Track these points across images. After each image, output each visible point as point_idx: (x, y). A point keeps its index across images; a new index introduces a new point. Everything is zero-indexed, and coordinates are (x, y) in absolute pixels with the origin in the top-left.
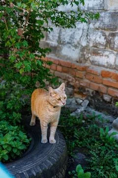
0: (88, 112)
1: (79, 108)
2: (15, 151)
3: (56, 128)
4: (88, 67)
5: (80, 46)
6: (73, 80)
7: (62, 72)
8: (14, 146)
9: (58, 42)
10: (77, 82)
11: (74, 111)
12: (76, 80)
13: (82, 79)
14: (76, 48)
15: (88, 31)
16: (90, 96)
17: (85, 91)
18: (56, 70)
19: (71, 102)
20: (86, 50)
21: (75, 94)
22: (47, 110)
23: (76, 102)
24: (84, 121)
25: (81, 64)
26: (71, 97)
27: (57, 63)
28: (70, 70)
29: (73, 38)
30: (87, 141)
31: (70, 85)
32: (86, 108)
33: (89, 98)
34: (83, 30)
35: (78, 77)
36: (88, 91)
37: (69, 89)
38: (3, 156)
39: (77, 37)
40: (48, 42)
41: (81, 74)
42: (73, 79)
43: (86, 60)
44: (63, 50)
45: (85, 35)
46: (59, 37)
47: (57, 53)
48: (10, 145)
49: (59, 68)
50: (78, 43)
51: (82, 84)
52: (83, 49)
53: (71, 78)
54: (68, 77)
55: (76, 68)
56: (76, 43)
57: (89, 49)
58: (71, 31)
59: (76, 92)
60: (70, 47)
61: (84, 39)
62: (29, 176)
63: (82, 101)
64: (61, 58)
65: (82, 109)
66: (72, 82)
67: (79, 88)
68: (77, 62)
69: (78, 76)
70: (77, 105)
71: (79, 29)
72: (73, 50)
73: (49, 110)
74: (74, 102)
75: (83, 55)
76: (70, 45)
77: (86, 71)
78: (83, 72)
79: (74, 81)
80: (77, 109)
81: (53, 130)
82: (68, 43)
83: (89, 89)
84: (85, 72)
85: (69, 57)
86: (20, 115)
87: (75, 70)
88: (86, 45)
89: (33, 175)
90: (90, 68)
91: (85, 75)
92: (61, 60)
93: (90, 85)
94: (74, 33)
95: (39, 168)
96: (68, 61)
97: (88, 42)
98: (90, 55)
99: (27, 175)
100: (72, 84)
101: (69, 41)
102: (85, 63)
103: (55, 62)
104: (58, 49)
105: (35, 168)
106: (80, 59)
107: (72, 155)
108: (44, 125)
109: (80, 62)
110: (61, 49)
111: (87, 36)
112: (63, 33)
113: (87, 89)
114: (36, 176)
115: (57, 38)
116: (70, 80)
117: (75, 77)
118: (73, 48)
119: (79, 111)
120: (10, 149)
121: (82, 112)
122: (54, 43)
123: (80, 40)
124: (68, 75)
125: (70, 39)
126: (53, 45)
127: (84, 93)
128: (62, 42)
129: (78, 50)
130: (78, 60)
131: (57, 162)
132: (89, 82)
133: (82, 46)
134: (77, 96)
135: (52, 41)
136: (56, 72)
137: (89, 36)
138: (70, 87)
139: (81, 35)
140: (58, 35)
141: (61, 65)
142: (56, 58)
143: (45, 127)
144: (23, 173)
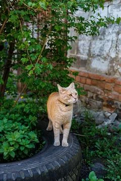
0: (116, 125)
1: (106, 121)
2: (22, 149)
3: (69, 130)
4: (117, 79)
5: (109, 58)
6: (101, 93)
7: (91, 85)
8: (21, 144)
9: (88, 55)
10: (106, 95)
11: (101, 124)
12: (105, 93)
13: (110, 91)
14: (105, 60)
15: (117, 42)
16: (119, 109)
17: (113, 104)
18: (85, 84)
19: (99, 115)
20: (115, 62)
21: (104, 108)
22: (59, 109)
23: (104, 115)
24: (109, 134)
25: (110, 76)
26: (100, 110)
27: (87, 76)
28: (99, 82)
29: (102, 50)
30: (109, 152)
31: (99, 98)
32: (114, 121)
33: (118, 111)
34: (112, 41)
35: (107, 90)
36: (116, 104)
37: (98, 102)
38: (9, 152)
39: (107, 49)
40: (79, 55)
41: (110, 86)
42: (102, 91)
43: (115, 72)
44: (93, 63)
45: (114, 47)
46: (89, 50)
47: (87, 66)
48: (18, 142)
49: (89, 81)
50: (107, 55)
51: (110, 97)
52: (112, 61)
53: (100, 91)
54: (97, 90)
55: (104, 80)
56: (105, 55)
57: (118, 61)
58: (101, 43)
59: (104, 106)
60: (99, 60)
61: (114, 50)
62: (33, 174)
63: (110, 114)
64: (90, 71)
65: (109, 122)
66: (101, 95)
67: (107, 101)
68: (106, 74)
69: (106, 88)
70: (105, 118)
71: (108, 41)
72: (103, 62)
73: (61, 110)
74: (102, 115)
75: (113, 67)
76: (100, 58)
77: (114, 82)
78: (112, 84)
79: (103, 94)
80: (103, 122)
81: (66, 132)
82: (98, 55)
83: (117, 102)
84: (114, 84)
85: (98, 69)
86: (36, 118)
87: (104, 82)
88: (115, 56)
89: (38, 173)
90: (119, 79)
91: (114, 88)
92: (91, 73)
93: (118, 97)
94: (104, 45)
95: (45, 167)
96: (98, 74)
97: (117, 53)
98: (119, 67)
99: (32, 173)
100: (101, 97)
101: (99, 54)
102: (114, 75)
103: (85, 75)
104: (88, 62)
105: (41, 167)
106: (109, 71)
107: (89, 164)
108: (57, 127)
109: (109, 74)
110: (91, 63)
111: (116, 47)
112: (93, 46)
113: (115, 102)
114: (41, 175)
115: (87, 51)
116: (99, 93)
117: (104, 89)
118: (103, 60)
119: (106, 123)
120: (17, 147)
121: (109, 125)
122: (84, 56)
123: (109, 51)
124: (96, 88)
125: (99, 52)
126: (84, 59)
127: (113, 106)
128: (92, 55)
129: (107, 63)
130: (107, 73)
131: (66, 164)
132: (118, 94)
133: (111, 58)
134: (105, 109)
135: (83, 55)
136: (85, 85)
137: (119, 47)
138: (99, 101)
139: (110, 47)
140: (88, 48)
141: (90, 78)
142: (86, 71)
143: (58, 128)
144: (27, 171)
